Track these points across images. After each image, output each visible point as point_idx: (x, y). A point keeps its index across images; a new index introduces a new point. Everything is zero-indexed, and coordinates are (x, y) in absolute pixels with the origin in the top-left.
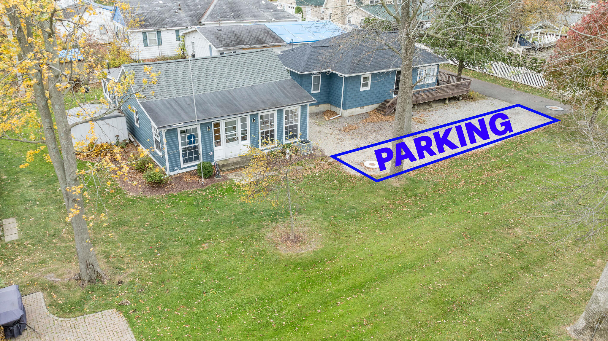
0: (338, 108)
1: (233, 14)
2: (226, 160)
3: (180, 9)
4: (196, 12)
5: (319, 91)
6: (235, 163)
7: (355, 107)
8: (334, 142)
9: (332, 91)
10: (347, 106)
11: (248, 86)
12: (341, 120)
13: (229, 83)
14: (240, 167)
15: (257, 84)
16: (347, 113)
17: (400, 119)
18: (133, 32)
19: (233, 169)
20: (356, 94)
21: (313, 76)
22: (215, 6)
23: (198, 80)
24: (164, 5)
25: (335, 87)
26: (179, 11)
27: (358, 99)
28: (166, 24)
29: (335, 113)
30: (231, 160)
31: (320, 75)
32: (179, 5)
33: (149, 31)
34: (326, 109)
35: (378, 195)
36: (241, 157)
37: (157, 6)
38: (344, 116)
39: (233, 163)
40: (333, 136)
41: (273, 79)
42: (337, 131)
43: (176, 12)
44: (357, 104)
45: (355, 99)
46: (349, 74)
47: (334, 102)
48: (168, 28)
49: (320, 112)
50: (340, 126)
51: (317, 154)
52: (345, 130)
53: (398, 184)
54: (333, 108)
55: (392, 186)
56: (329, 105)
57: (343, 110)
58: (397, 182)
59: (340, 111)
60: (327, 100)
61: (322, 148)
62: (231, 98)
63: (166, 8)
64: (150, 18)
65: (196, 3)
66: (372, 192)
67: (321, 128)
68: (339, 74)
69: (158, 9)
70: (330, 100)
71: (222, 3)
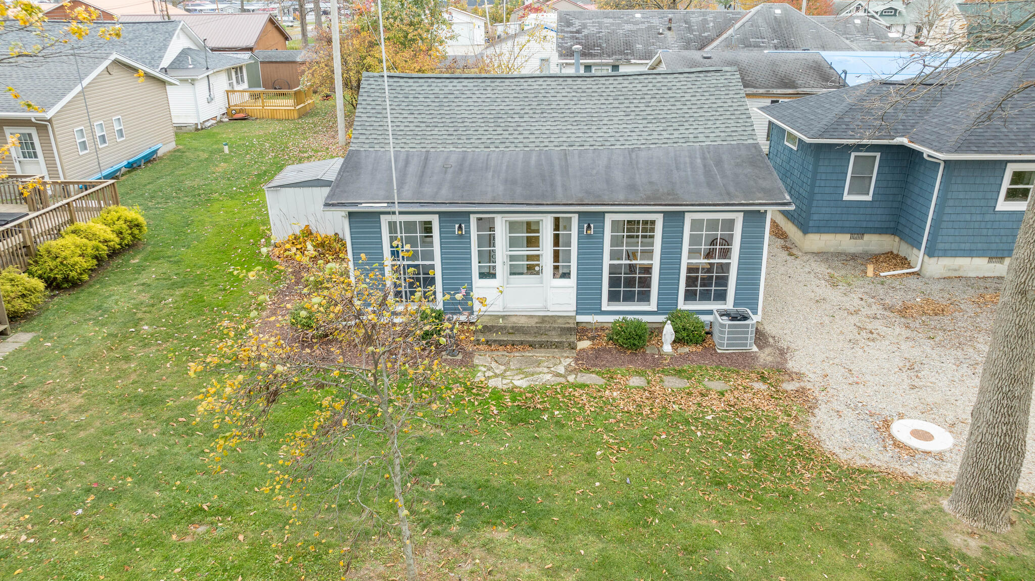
0: (915, 251)
1: (775, 41)
2: (503, 317)
3: (670, 29)
4: (700, 35)
5: (869, 198)
6: (517, 330)
7: (971, 253)
8: (842, 337)
9: (909, 202)
10: (941, 246)
11: (627, 146)
12: (913, 282)
13: (581, 135)
14: (522, 343)
15: (652, 146)
16: (937, 267)
17: (1024, 293)
18: (567, 64)
19: (501, 343)
20: (979, 218)
21: (853, 155)
22: (743, 25)
23: (509, 120)
24: (643, 20)
25: (917, 190)
26: (667, 32)
27: (984, 232)
28: (632, 54)
29: (904, 262)
30: (514, 319)
31: (878, 155)
32: (670, 20)
33: (596, 64)
34: (887, 248)
35: (860, 558)
36: (543, 319)
37: (628, 22)
38: (928, 275)
39: (513, 328)
40: (854, 319)
41: (704, 139)
42: (876, 309)
43: (661, 34)
44: (979, 246)
45: (970, 232)
46: (956, 151)
47: (907, 231)
48: (633, 61)
49: (866, 253)
50: (896, 299)
51: (765, 357)
52: (904, 311)
53: (974, 543)
54: (904, 250)
55: (942, 541)
56: (897, 239)
57: (926, 257)
58: (972, 534)
59: (918, 257)
60: (892, 225)
61: (793, 346)
62: (557, 168)
63: (643, 26)
64: (607, 41)
65: (706, 19)
66: (839, 540)
67: (834, 296)
68: (926, 151)
69: (627, 27)
70: (900, 227)
71: (760, 21)
